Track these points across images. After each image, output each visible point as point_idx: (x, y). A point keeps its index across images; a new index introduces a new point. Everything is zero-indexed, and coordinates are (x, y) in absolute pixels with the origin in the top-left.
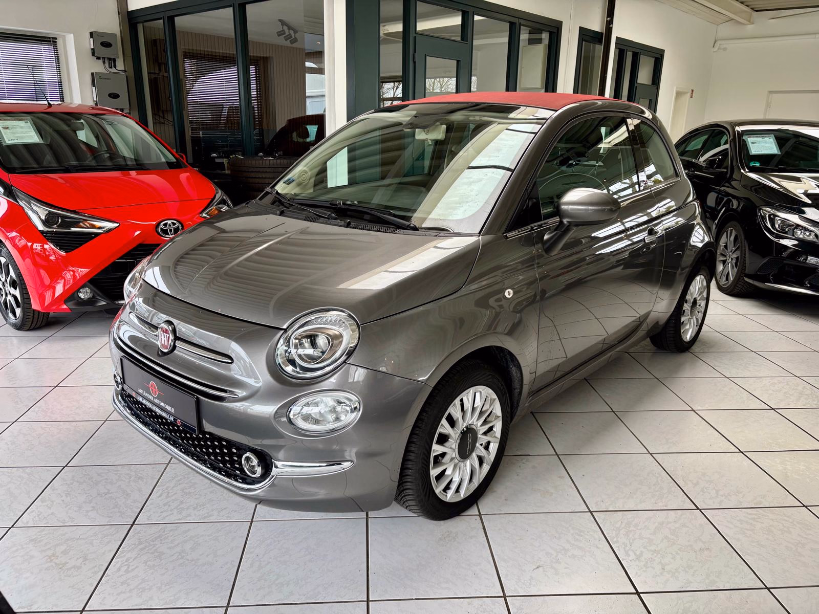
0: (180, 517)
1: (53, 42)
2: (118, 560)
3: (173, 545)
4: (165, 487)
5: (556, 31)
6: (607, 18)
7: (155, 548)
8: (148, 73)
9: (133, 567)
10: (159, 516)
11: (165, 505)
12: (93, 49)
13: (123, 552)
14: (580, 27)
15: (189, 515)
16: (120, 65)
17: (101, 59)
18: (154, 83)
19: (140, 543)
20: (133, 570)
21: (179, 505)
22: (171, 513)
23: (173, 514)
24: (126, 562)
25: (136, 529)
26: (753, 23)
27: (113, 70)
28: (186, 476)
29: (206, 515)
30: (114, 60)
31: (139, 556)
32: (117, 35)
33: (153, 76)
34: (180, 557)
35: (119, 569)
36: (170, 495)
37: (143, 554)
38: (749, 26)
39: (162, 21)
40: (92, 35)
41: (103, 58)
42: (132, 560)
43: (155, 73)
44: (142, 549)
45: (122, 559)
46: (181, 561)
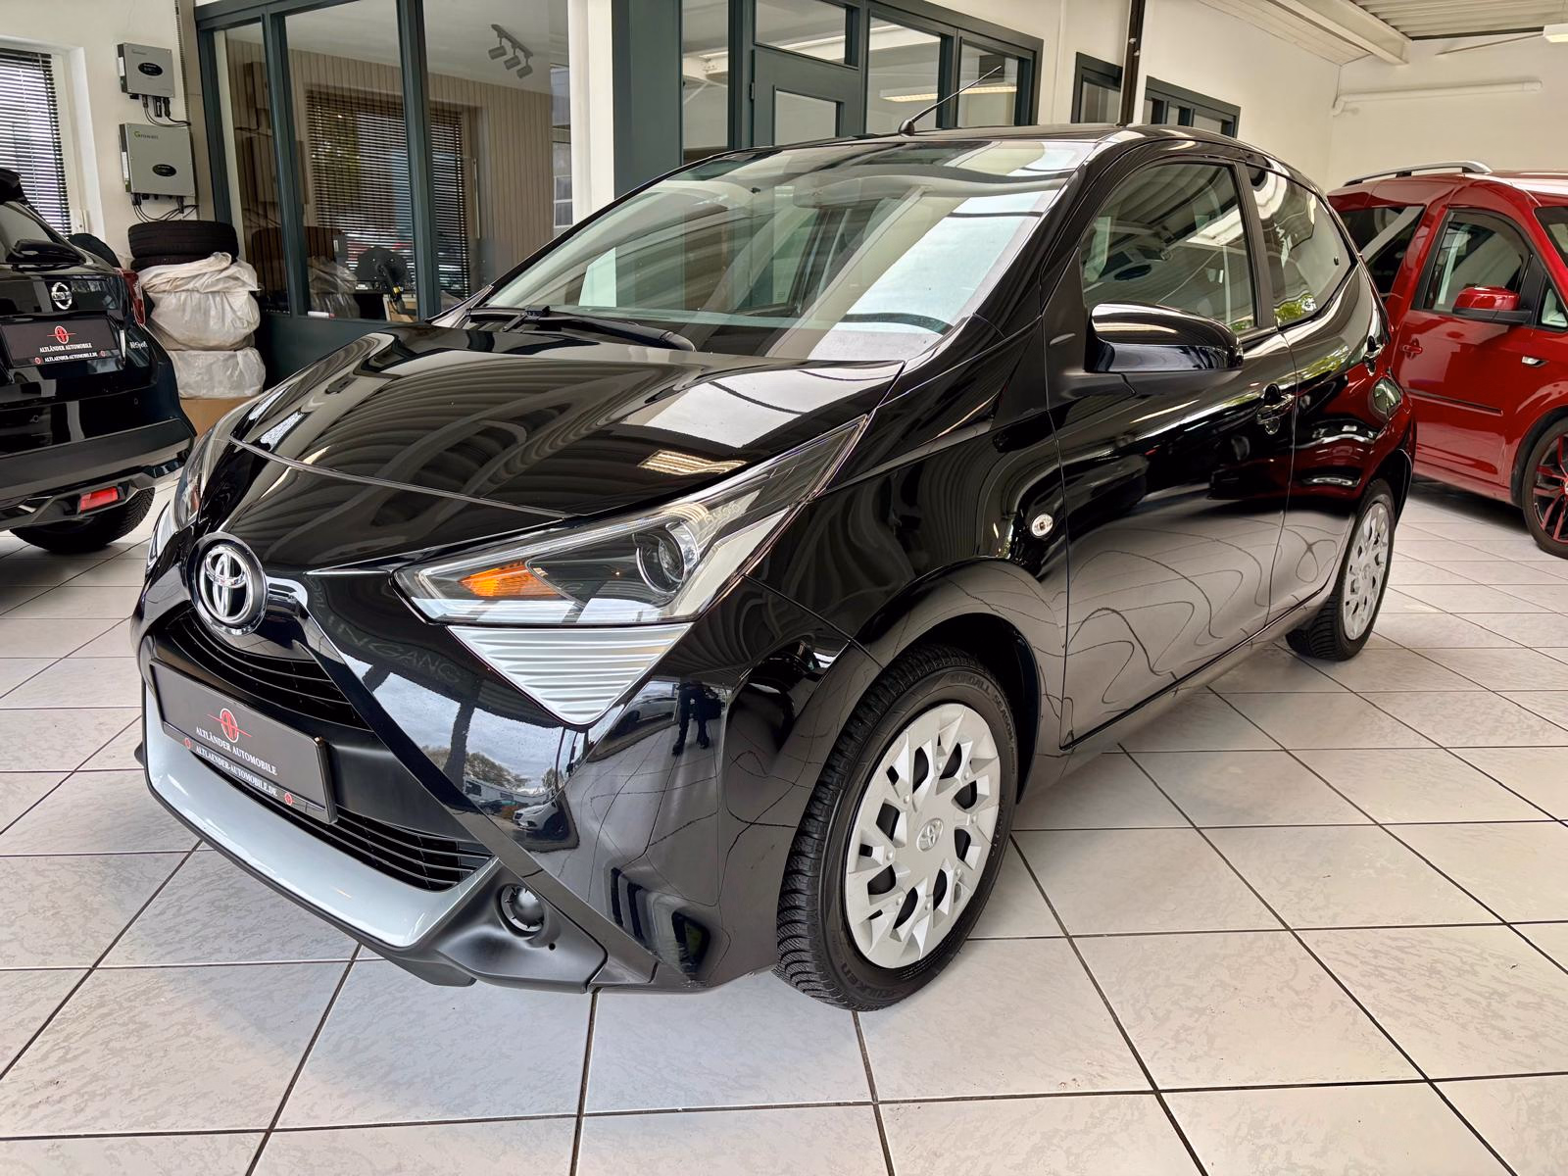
0: (198, 954)
1: (44, 62)
2: (48, 1037)
3: (170, 1008)
4: (175, 897)
5: (1030, 58)
6: (1129, 38)
7: (131, 1014)
8: (235, 129)
9: (76, 1053)
10: (152, 954)
11: (168, 930)
12: (122, 78)
13: (60, 1022)
14: (1077, 53)
15: (219, 950)
16: (178, 109)
17: (140, 97)
18: (246, 150)
19: (102, 1005)
20: (75, 1057)
21: (199, 931)
22: (179, 946)
23: (183, 948)
24: (63, 1041)
25: (97, 978)
26: (1407, 62)
27: (164, 120)
28: (224, 876)
29: (256, 949)
30: (166, 101)
31: (95, 1029)
32: (173, 52)
33: (246, 135)
34: (183, 1032)
35: (45, 1057)
36: (183, 911)
37: (105, 1026)
38: (1399, 67)
39: (260, 24)
40: (121, 51)
41: (143, 96)
42: (77, 1037)
43: (250, 130)
44: (104, 1016)
45: (57, 1036)
46: (186, 1040)
